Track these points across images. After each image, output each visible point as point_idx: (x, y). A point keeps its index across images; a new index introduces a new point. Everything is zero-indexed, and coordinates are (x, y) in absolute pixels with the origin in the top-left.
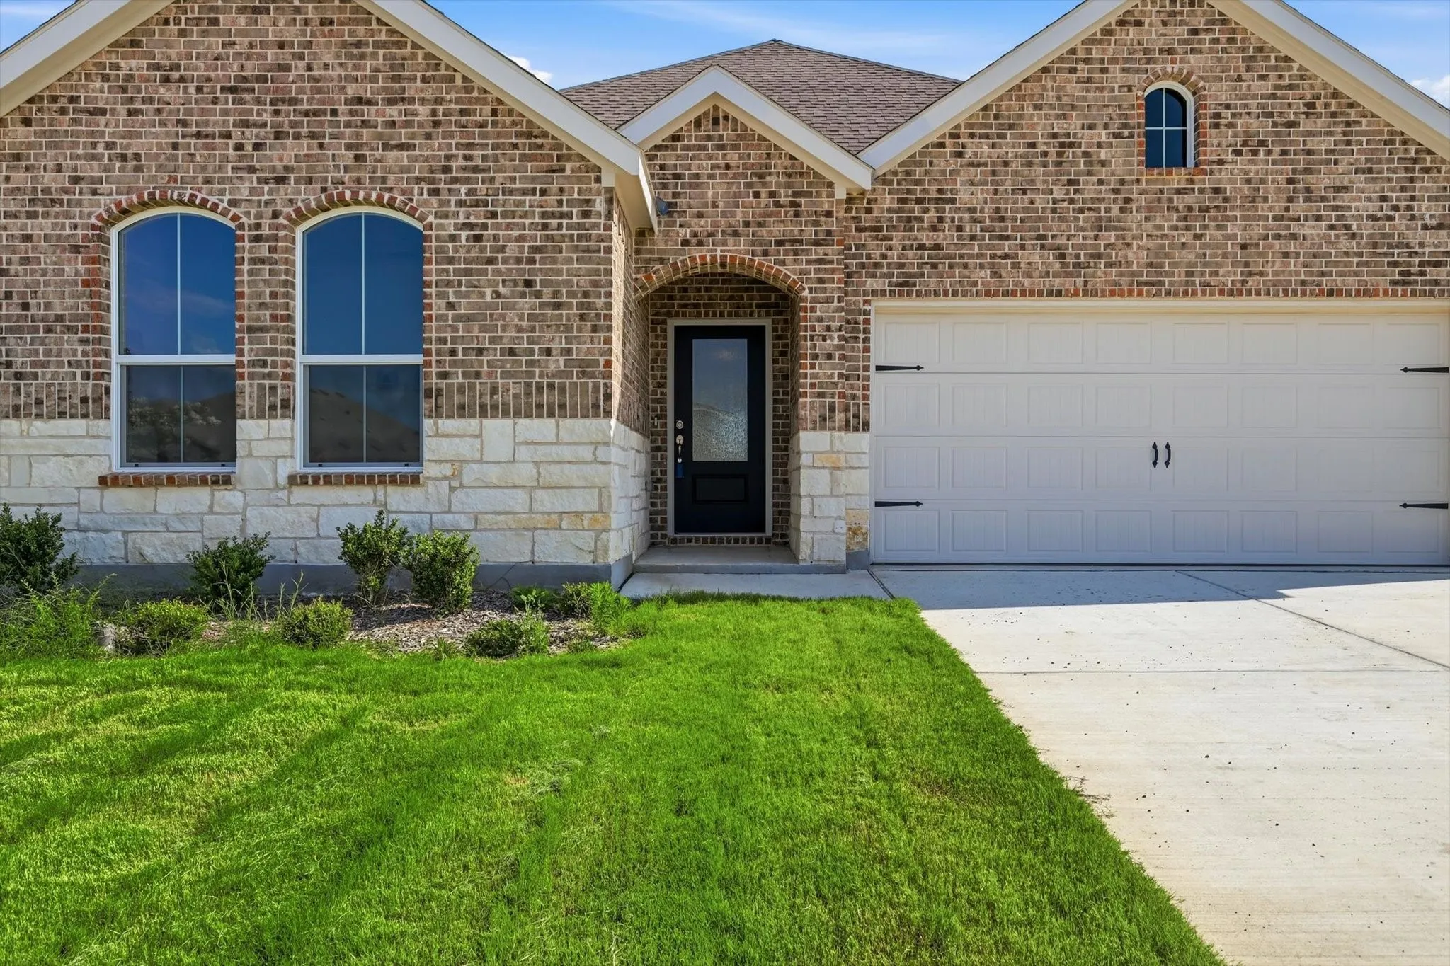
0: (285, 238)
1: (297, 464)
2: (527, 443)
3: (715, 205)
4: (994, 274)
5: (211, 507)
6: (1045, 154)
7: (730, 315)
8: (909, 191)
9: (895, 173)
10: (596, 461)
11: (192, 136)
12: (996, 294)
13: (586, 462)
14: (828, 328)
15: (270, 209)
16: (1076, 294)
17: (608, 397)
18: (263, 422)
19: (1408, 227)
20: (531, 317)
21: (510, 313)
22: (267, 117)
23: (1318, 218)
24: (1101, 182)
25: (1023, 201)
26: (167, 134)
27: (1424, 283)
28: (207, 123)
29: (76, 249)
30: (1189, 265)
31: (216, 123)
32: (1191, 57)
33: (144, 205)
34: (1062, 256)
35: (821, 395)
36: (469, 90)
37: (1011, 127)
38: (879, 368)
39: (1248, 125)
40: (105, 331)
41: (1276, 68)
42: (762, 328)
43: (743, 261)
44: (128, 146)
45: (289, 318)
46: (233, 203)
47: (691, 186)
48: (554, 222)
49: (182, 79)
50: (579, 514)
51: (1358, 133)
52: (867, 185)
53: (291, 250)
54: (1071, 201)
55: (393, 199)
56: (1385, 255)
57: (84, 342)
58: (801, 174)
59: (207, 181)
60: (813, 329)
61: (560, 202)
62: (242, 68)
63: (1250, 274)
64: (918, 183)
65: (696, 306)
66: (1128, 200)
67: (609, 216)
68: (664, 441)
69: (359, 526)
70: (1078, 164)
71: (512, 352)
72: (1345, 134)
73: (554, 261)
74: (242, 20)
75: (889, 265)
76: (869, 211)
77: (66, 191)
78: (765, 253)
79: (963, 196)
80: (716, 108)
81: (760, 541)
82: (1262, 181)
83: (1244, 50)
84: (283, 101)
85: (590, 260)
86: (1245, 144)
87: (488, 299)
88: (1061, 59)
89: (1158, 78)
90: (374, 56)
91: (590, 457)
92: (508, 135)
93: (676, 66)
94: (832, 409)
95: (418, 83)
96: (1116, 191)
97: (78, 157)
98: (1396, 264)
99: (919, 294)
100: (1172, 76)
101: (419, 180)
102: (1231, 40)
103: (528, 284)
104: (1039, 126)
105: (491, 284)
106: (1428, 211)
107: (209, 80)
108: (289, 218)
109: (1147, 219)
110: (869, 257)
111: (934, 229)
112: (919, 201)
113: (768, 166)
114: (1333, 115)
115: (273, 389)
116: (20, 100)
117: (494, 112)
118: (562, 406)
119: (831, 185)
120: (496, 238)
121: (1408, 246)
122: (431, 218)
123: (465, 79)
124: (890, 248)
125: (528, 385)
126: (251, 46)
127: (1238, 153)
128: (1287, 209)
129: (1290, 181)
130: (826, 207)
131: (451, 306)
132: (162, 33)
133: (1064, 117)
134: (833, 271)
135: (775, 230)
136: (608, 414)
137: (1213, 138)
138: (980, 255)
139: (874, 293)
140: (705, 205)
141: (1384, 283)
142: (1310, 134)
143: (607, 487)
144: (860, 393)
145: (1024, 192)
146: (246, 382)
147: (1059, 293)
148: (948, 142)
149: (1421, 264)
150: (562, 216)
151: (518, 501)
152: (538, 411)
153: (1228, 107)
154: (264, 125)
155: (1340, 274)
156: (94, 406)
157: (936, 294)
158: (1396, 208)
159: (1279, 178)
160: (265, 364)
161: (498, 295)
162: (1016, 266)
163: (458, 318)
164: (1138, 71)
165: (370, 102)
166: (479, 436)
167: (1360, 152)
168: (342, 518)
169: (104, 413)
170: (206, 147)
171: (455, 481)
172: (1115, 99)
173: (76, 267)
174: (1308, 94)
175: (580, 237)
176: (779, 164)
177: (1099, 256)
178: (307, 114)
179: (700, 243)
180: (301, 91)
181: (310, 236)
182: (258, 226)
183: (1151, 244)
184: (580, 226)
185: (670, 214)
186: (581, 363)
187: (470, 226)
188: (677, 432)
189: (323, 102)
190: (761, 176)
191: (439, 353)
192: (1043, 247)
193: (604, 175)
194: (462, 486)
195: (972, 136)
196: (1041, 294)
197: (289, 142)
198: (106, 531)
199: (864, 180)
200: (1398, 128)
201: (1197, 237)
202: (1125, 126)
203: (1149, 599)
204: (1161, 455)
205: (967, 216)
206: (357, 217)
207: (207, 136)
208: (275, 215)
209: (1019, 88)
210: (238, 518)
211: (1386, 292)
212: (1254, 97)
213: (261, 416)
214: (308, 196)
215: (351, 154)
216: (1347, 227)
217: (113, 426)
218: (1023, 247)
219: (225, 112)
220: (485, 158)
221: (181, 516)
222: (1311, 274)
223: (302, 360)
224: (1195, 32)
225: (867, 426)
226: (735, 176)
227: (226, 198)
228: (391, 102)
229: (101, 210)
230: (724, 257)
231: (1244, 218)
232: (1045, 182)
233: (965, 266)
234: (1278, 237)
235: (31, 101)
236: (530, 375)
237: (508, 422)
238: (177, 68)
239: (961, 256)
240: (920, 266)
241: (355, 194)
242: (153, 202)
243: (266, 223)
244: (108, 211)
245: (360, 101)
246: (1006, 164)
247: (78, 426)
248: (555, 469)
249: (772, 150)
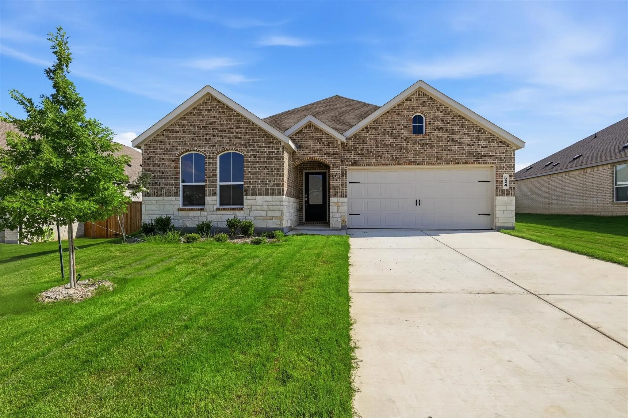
0: (215, 158)
1: (218, 206)
2: (265, 201)
3: (310, 146)
4: (376, 160)
5: (200, 215)
6: (388, 132)
7: (318, 169)
8: (356, 141)
9: (352, 137)
10: (280, 205)
11: (196, 137)
12: (377, 165)
13: (278, 205)
14: (336, 174)
15: (212, 152)
16: (396, 165)
17: (283, 191)
18: (211, 197)
19: (478, 147)
20: (267, 174)
21: (262, 173)
22: (211, 132)
23: (455, 145)
24: (402, 138)
25: (383, 143)
26: (191, 137)
27: (482, 161)
28: (199, 134)
29: (173, 161)
30: (423, 157)
31: (201, 134)
32: (423, 108)
33: (186, 151)
34: (392, 156)
35: (335, 189)
36: (253, 125)
37: (380, 125)
38: (350, 182)
39: (438, 124)
40: (179, 178)
41: (444, 110)
42: (326, 172)
43: (317, 159)
44: (183, 139)
45: (216, 175)
46: (205, 151)
47: (305, 141)
48: (271, 153)
49: (194, 125)
50: (277, 217)
51: (465, 125)
52: (345, 141)
53: (216, 161)
54: (395, 143)
55: (237, 149)
56: (472, 154)
57: (175, 180)
58: (330, 138)
59: (199, 146)
60: (333, 174)
61: (272, 149)
62: (206, 122)
63: (438, 159)
64: (358, 139)
65: (310, 167)
66: (408, 142)
67: (283, 152)
68: (302, 200)
69: (230, 219)
70: (396, 134)
71: (262, 182)
72: (462, 125)
73: (271, 162)
74: (206, 112)
75: (351, 159)
76: (346, 146)
77: (171, 149)
78: (322, 157)
79: (369, 142)
80: (310, 124)
81: (325, 223)
82: (441, 137)
83: (436, 106)
84: (215, 129)
85: (279, 161)
86: (437, 128)
87: (257, 170)
88: (392, 109)
89: (415, 113)
90: (234, 119)
91: (279, 204)
92: (261, 135)
93: (310, 105)
94: (337, 192)
95: (243, 124)
96: (405, 140)
97: (173, 142)
98: (475, 156)
99: (358, 165)
100: (419, 112)
101: (243, 145)
102: (434, 103)
103: (266, 167)
104: (387, 125)
105: (258, 167)
106: (483, 143)
107: (200, 125)
108: (216, 154)
109: (413, 146)
110: (346, 157)
111: (362, 150)
112: (358, 143)
113: (322, 137)
114: (459, 120)
115: (213, 190)
116: (162, 130)
117: (259, 130)
118: (273, 193)
119: (337, 141)
120: (259, 157)
121: (478, 152)
122: (245, 153)
123: (252, 123)
124: (351, 155)
125: (266, 189)
126: (208, 117)
127: (435, 130)
128: (447, 143)
129: (448, 137)
130: (336, 146)
131: (250, 172)
132: (190, 115)
133: (393, 123)
134: (337, 160)
135: (324, 151)
136: (283, 195)
137: (429, 127)
138: (372, 156)
139: (348, 165)
140: (308, 146)
141: (472, 161)
142: (453, 125)
143: (283, 211)
144: (344, 189)
145: (383, 141)
146: (207, 189)
147: (392, 165)
148: (365, 129)
149: (481, 156)
150: (273, 152)
151: (264, 214)
152: (268, 194)
153: (433, 119)
154: (211, 134)
155: (460, 159)
156: (176, 194)
157: (362, 165)
158: (475, 143)
159: (446, 136)
160: (211, 185)
161: (259, 169)
162: (381, 158)
163: (251, 174)
164: (411, 111)
165: (233, 129)
166: (256, 200)
167: (465, 129)
168: (227, 217)
169: (178, 195)
170: (199, 139)
171: (251, 209)
172: (405, 118)
173: (173, 165)
174: (452, 115)
175: (277, 157)
176: (325, 136)
177: (401, 156)
178: (220, 131)
179: (307, 155)
180: (218, 127)
181: (220, 157)
182: (210, 155)
183: (414, 152)
184: (277, 154)
185: (300, 148)
186: (277, 184)
187: (254, 155)
188: (305, 197)
189: (223, 129)
190: (321, 139)
191: (247, 182)
192: (388, 154)
193: (282, 143)
194: (252, 210)
195: (371, 128)
196: (387, 165)
197: (216, 137)
198: (179, 220)
199: (344, 140)
200: (475, 123)
201: (425, 151)
202: (408, 125)
203: (406, 236)
204: (418, 203)
205: (369, 147)
206: (230, 153)
207: (199, 137)
208: (213, 153)
209: (382, 116)
210: (206, 217)
211: (472, 163)
212: (439, 117)
213: (210, 196)
214: (220, 149)
215: (229, 140)
216: (463, 148)
217: (180, 198)
218: (383, 154)
219: (203, 132)
220: (257, 140)
221: (194, 217)
222: (453, 159)
223: (219, 184)
224: (424, 102)
225: (346, 196)
226: (315, 139)
227: (203, 150)
228: (237, 128)
229: (178, 153)
230: (312, 158)
231: (436, 146)
232: (388, 138)
233: (369, 158)
234: (445, 150)
235: (164, 130)
236: (266, 186)
237: (262, 197)
238: (193, 122)
239: (368, 156)
240: (358, 159)
241: (230, 148)
242: (189, 151)
243: (211, 155)
244: (179, 153)
245: (231, 128)
246: (379, 134)
247: (174, 198)
248: (271, 207)
249: (323, 132)
